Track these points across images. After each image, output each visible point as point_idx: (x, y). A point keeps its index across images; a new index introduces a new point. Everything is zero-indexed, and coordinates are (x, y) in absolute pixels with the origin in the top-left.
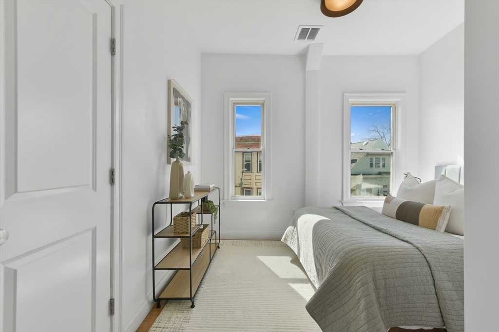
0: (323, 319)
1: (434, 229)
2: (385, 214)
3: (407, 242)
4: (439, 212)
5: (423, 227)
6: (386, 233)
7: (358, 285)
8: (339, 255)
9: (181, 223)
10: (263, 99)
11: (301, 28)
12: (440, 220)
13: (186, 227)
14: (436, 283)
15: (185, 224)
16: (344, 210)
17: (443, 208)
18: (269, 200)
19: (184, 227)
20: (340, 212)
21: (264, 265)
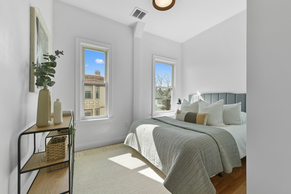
0: (175, 189)
1: (203, 124)
2: (178, 119)
3: (203, 133)
4: (204, 116)
5: (199, 124)
6: (189, 130)
7: (195, 162)
8: (180, 147)
9: (57, 149)
10: (107, 49)
11: (136, 9)
12: (205, 120)
13: (61, 152)
14: (220, 151)
15: (61, 150)
16: (160, 120)
17: (205, 114)
18: (111, 118)
19: (60, 153)
20: (158, 121)
21: (116, 163)
